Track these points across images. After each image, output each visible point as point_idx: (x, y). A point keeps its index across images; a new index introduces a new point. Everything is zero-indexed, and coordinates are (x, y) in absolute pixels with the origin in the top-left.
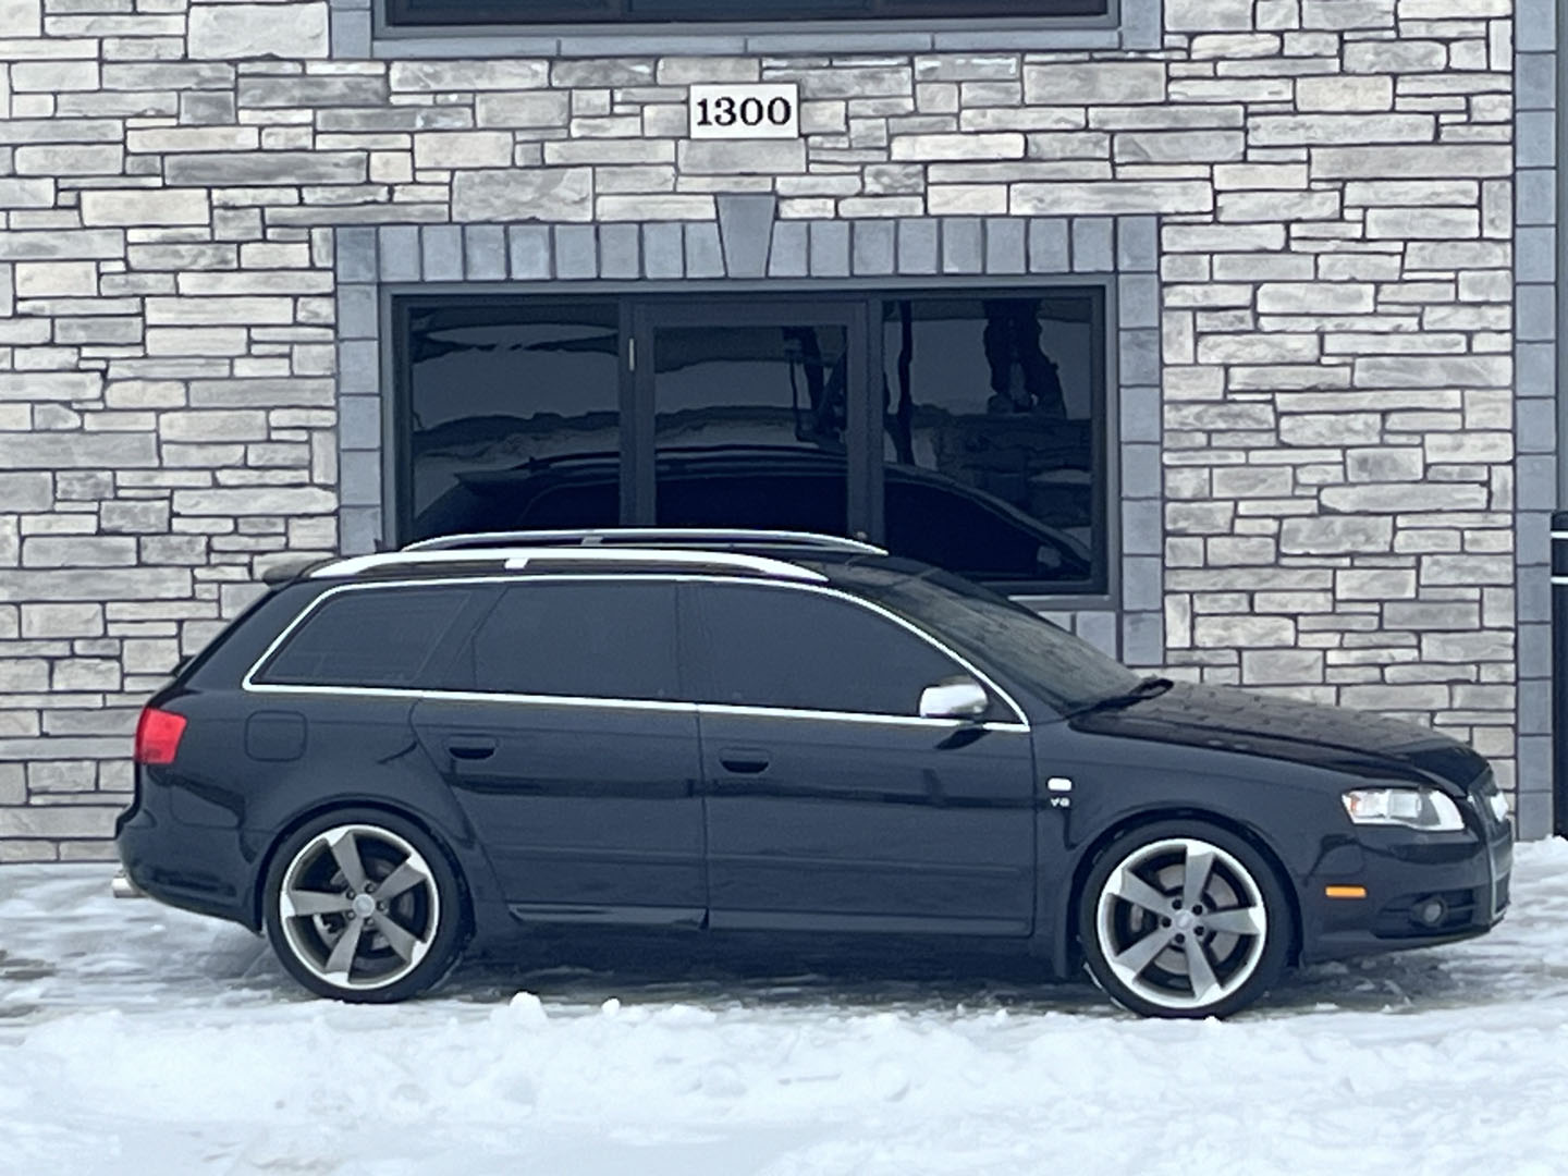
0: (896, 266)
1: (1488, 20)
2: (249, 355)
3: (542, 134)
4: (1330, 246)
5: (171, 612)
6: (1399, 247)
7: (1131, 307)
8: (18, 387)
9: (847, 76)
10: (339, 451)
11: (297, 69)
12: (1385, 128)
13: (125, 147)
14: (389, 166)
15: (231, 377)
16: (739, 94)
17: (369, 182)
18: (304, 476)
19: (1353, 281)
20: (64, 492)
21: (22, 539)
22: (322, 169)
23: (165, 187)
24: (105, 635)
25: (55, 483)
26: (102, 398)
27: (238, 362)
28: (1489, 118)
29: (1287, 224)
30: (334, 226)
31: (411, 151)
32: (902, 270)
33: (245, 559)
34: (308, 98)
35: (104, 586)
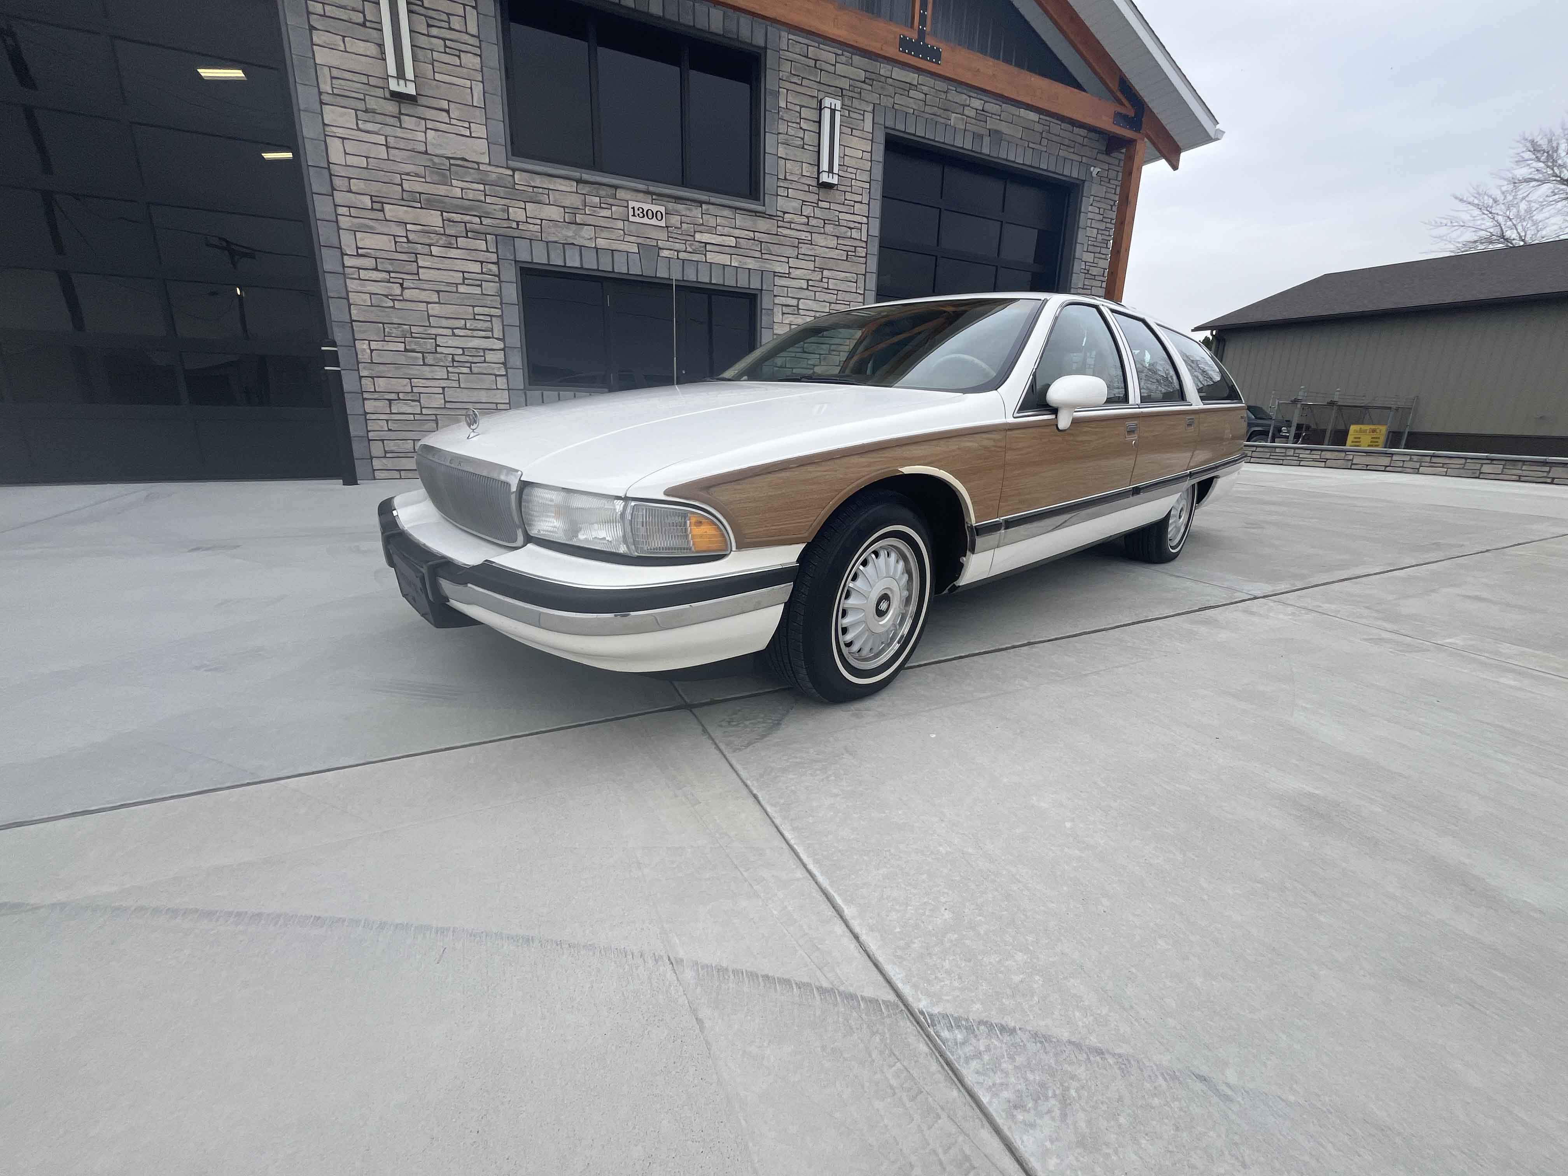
0: (697, 279)
1: (862, 223)
2: (464, 283)
3: (575, 210)
4: (819, 289)
5: (440, 384)
6: (836, 292)
7: (766, 302)
8: (364, 286)
9: (680, 207)
10: (503, 325)
11: (477, 167)
12: (834, 254)
13: (402, 187)
14: (516, 213)
15: (457, 292)
16: (646, 207)
17: (508, 219)
18: (490, 334)
19: (824, 301)
20: (389, 332)
21: (372, 351)
22: (489, 210)
23: (421, 208)
24: (412, 392)
25: (384, 329)
26: (402, 295)
27: (459, 286)
28: (861, 255)
29: (808, 280)
30: (496, 235)
31: (525, 209)
32: (699, 280)
33: (468, 365)
34: (481, 180)
35: (411, 372)
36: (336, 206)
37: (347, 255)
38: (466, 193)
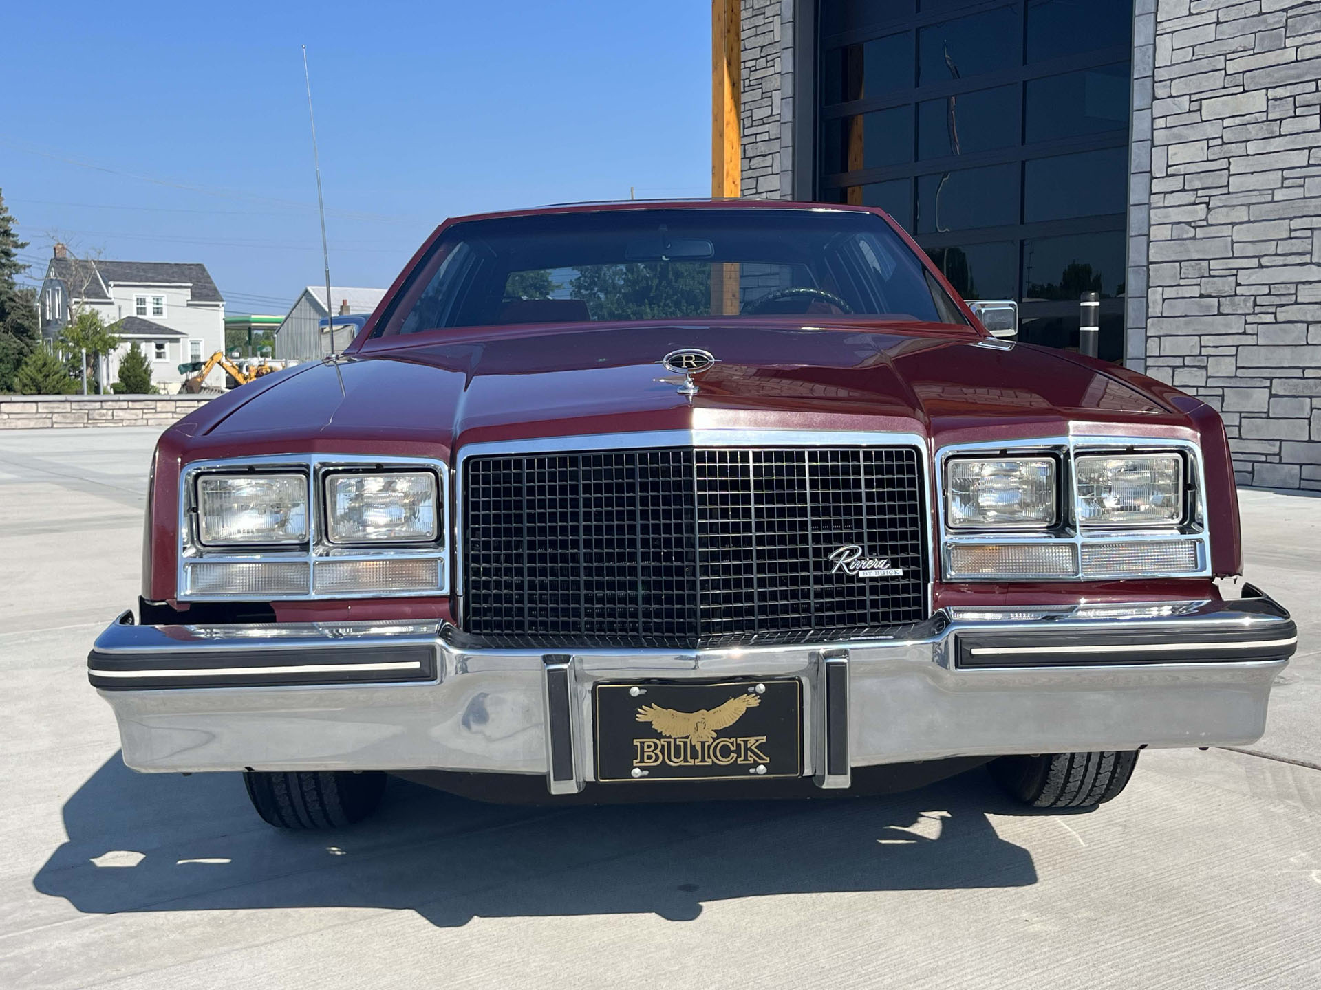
36: (1153, 119)
37: (1156, 178)
38: (1301, 51)
